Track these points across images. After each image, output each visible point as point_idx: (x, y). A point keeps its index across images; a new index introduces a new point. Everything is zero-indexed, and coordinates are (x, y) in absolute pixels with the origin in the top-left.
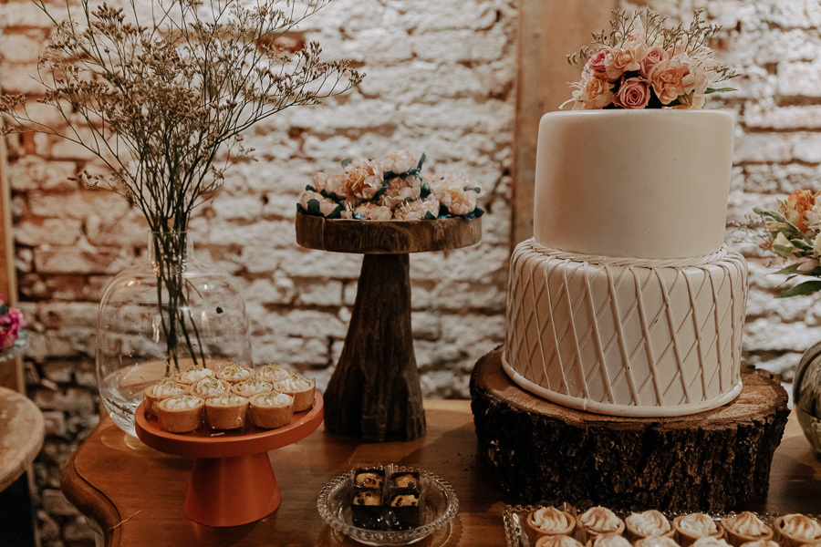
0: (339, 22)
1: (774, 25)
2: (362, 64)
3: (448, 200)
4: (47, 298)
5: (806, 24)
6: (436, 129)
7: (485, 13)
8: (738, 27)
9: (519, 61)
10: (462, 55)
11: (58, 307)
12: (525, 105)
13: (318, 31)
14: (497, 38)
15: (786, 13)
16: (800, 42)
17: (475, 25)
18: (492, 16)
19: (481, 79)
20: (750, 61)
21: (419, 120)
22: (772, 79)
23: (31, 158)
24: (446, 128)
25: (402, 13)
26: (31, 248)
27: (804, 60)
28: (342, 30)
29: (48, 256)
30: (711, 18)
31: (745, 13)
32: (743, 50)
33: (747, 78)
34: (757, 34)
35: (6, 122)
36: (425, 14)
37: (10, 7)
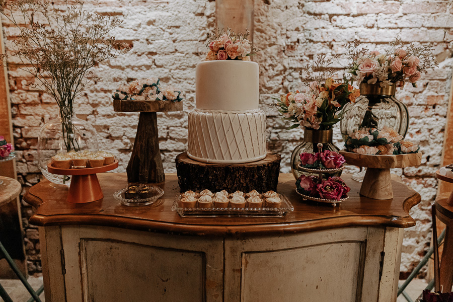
0: (146, 37)
1: (311, 41)
2: (156, 53)
3: (166, 95)
4: (27, 149)
5: (322, 40)
6: (186, 79)
7: (203, 34)
8: (298, 41)
10: (195, 51)
11: (32, 152)
13: (138, 40)
15: (315, 36)
16: (321, 47)
17: (199, 39)
18: (206, 36)
20: (303, 54)
21: (178, 76)
22: (311, 61)
23: (20, 91)
24: (189, 79)
25: (171, 34)
26: (20, 128)
28: (147, 40)
29: (28, 131)
30: (288, 38)
31: (300, 36)
32: (300, 50)
33: (302, 60)
34: (305, 44)
35: (9, 75)
36: (180, 35)
37: (10, 29)
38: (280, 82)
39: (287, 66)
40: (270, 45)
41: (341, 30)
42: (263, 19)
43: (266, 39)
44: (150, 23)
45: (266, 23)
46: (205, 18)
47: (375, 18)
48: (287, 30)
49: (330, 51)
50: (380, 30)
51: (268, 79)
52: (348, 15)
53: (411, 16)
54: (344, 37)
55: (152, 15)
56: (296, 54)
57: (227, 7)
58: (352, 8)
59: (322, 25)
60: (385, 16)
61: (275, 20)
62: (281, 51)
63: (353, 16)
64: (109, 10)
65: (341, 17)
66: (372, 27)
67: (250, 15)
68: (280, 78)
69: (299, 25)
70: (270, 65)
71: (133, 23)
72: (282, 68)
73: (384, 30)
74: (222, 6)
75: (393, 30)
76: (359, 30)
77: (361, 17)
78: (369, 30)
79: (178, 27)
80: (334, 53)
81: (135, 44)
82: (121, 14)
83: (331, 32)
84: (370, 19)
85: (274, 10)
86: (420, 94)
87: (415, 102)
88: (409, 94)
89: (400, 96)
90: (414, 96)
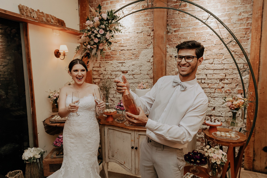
2: (135, 74)
9: (154, 74)
10: (147, 73)
12: (154, 80)
13: (129, 70)
14: (151, 71)
17: (148, 70)
18: (151, 68)
19: (149, 76)
25: (139, 68)
28: (132, 70)
35: (93, 82)
36: (142, 68)
37: (95, 68)
40: (173, 71)
42: (170, 62)
43: (171, 69)
44: (133, 65)
45: (171, 64)
46: (150, 63)
47: (213, 60)
50: (215, 65)
53: (228, 59)
55: (134, 63)
57: (157, 59)
60: (217, 60)
61: (174, 63)
64: (121, 62)
66: (212, 63)
67: (165, 62)
71: (128, 65)
73: (217, 65)
74: (155, 59)
75: (221, 65)
76: (206, 65)
77: (207, 60)
78: (211, 65)
79: (141, 66)
81: (128, 72)
82: (124, 63)
84: (211, 61)
86: (234, 89)
87: (233, 92)
88: (229, 89)
89: (226, 89)
90: (232, 90)
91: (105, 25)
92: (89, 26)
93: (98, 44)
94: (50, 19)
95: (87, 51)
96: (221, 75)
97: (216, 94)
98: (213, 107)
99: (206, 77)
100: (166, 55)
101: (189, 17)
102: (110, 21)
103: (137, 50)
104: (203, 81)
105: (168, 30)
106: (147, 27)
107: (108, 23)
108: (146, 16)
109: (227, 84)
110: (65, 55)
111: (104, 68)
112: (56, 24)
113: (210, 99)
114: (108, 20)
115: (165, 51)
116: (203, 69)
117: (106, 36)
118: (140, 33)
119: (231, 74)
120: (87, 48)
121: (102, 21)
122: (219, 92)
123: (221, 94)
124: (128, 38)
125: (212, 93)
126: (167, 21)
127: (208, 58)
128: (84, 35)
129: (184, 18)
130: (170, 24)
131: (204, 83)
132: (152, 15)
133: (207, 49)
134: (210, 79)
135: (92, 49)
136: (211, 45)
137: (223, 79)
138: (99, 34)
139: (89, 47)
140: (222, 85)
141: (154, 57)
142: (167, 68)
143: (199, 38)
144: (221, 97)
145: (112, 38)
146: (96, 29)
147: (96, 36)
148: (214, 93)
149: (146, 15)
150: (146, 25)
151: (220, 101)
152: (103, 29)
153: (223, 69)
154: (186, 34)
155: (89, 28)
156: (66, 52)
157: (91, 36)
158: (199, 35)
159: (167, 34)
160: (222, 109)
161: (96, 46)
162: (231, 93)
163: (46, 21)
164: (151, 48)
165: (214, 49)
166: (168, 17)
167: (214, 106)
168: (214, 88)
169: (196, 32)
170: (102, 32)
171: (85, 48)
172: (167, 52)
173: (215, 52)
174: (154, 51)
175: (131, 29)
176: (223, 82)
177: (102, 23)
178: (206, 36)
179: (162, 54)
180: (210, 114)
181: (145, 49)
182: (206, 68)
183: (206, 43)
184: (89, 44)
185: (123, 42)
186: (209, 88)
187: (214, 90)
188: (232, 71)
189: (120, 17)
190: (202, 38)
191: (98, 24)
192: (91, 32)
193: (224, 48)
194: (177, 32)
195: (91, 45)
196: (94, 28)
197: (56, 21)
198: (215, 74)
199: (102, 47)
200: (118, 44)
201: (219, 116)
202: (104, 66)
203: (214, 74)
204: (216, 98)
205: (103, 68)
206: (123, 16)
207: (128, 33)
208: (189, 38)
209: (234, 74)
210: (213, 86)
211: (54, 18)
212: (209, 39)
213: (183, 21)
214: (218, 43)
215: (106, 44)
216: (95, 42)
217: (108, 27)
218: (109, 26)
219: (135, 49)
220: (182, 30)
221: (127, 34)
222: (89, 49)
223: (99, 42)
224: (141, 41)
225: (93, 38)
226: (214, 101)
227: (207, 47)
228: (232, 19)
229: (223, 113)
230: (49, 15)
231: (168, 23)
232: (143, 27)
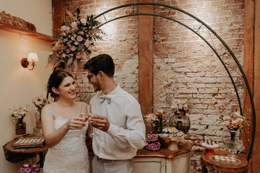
1: (177, 83)
5: (182, 82)
8: (172, 83)
9: (139, 88)
10: (131, 87)
14: (136, 84)
15: (179, 81)
16: (182, 85)
17: (133, 82)
18: (135, 81)
19: (134, 90)
20: (174, 88)
22: (178, 90)
25: (122, 81)
27: (182, 88)
30: (168, 81)
31: (173, 81)
32: (173, 86)
33: (174, 90)
34: (175, 84)
36: (126, 81)
38: (165, 99)
39: (168, 92)
40: (161, 84)
41: (190, 78)
42: (157, 75)
43: (159, 82)
45: (159, 76)
46: (135, 75)
47: (204, 73)
48: (167, 79)
49: (186, 86)
50: (207, 78)
51: (160, 97)
52: (193, 72)
53: (221, 72)
54: (191, 81)
56: (171, 88)
57: (143, 71)
58: (194, 70)
59: (182, 76)
60: (209, 72)
61: (162, 75)
62: (165, 87)
63: (195, 73)
65: (190, 73)
66: (204, 76)
67: (152, 74)
68: (165, 97)
69: (172, 76)
70: (161, 92)
72: (166, 93)
73: (209, 78)
74: (141, 71)
75: (213, 78)
76: (198, 78)
77: (198, 73)
78: (202, 78)
79: (125, 78)
80: (187, 87)
83: (186, 79)
84: (203, 74)
85: (162, 71)
86: (228, 105)
87: (227, 108)
88: (223, 105)
89: (219, 105)
90: (226, 106)
91: (84, 32)
92: (64, 31)
93: (75, 53)
94: (17, 22)
95: (61, 60)
96: (214, 90)
97: (209, 110)
98: (206, 126)
99: (198, 92)
100: (153, 66)
101: (178, 26)
102: (90, 27)
103: (120, 60)
104: (194, 96)
105: (155, 38)
106: (132, 34)
107: (88, 29)
108: (130, 23)
109: (220, 99)
110: (34, 64)
111: (81, 80)
112: (25, 28)
113: (202, 116)
114: (87, 26)
115: (152, 62)
116: (194, 83)
117: (85, 44)
118: (123, 41)
119: (225, 89)
120: (61, 57)
121: (81, 26)
122: (212, 108)
123: (214, 111)
124: (109, 46)
125: (205, 110)
126: (154, 29)
127: (199, 70)
128: (58, 42)
129: (172, 27)
130: (157, 32)
131: (196, 98)
132: (137, 22)
133: (198, 61)
134: (202, 94)
135: (68, 58)
136: (202, 56)
137: (216, 93)
138: (77, 41)
139: (64, 55)
140: (215, 101)
141: (140, 69)
142: (154, 81)
143: (189, 48)
144: (214, 113)
145: (92, 46)
146: (74, 35)
147: (73, 44)
148: (207, 109)
149: (130, 21)
150: (130, 33)
151: (214, 119)
152: (82, 36)
153: (215, 83)
154: (175, 43)
155: (65, 34)
156: (35, 61)
157: (67, 44)
158: (189, 45)
159: (154, 43)
160: (215, 127)
161: (72, 55)
162: (225, 109)
163: (12, 25)
164: (136, 59)
165: (205, 61)
166: (155, 25)
167: (207, 124)
168: (207, 104)
169: (186, 42)
170: (80, 39)
171: (59, 57)
172: (154, 63)
173: (207, 64)
174: (139, 62)
175: (114, 37)
176: (215, 96)
177: (81, 29)
178: (196, 47)
179: (149, 65)
180: (203, 133)
181: (129, 60)
182: (198, 82)
183: (196, 54)
184: (64, 53)
185: (103, 51)
186: (201, 103)
187: (206, 106)
188: (225, 85)
189: (101, 23)
190: (192, 48)
191: (76, 30)
192: (67, 39)
193: (216, 60)
194: (164, 41)
195: (67, 54)
196: (71, 34)
197: (25, 25)
198: (208, 88)
199: (80, 56)
200: (98, 53)
201: (213, 135)
202: (80, 78)
203: (206, 88)
204: (209, 115)
205: (79, 80)
206: (105, 22)
207: (110, 41)
208: (179, 48)
209: (227, 89)
210: (206, 102)
211: (23, 21)
212: (199, 49)
213: (171, 29)
214: (210, 55)
215: (85, 53)
216: (71, 51)
217: (87, 33)
218: (89, 33)
219: (117, 59)
220: (170, 39)
221: (108, 41)
222: (64, 58)
223: (76, 51)
224: (124, 50)
225: (70, 46)
226: (207, 118)
227: (198, 59)
228: (224, 30)
229: (217, 131)
230: (17, 18)
231: (155, 31)
232: (127, 35)
